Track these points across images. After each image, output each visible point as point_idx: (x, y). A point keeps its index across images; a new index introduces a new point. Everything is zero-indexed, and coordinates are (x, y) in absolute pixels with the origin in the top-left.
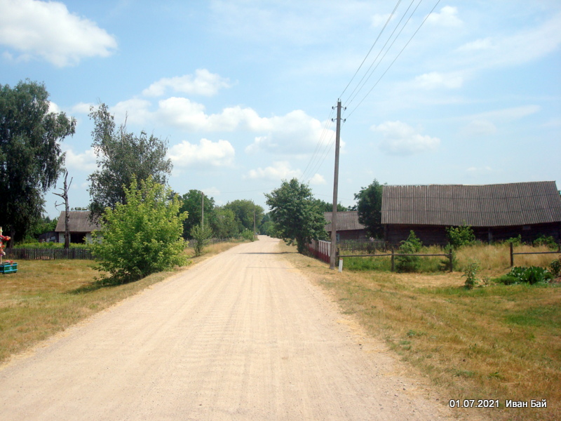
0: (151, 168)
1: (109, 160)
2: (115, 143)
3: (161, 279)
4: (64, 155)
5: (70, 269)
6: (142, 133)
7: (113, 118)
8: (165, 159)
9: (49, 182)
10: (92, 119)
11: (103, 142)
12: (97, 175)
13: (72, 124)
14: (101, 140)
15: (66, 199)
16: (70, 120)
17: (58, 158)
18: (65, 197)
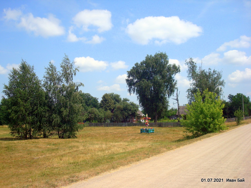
0: (214, 85)
1: (195, 83)
2: (197, 74)
3: (209, 136)
4: (176, 81)
5: (178, 131)
6: (209, 69)
7: (196, 64)
8: (221, 80)
9: (171, 94)
10: (187, 65)
11: (192, 75)
12: (190, 90)
13: (179, 68)
14: (191, 74)
15: (178, 101)
16: (178, 66)
17: (174, 83)
18: (177, 100)
